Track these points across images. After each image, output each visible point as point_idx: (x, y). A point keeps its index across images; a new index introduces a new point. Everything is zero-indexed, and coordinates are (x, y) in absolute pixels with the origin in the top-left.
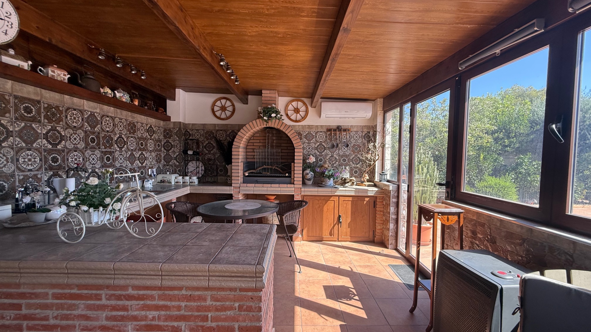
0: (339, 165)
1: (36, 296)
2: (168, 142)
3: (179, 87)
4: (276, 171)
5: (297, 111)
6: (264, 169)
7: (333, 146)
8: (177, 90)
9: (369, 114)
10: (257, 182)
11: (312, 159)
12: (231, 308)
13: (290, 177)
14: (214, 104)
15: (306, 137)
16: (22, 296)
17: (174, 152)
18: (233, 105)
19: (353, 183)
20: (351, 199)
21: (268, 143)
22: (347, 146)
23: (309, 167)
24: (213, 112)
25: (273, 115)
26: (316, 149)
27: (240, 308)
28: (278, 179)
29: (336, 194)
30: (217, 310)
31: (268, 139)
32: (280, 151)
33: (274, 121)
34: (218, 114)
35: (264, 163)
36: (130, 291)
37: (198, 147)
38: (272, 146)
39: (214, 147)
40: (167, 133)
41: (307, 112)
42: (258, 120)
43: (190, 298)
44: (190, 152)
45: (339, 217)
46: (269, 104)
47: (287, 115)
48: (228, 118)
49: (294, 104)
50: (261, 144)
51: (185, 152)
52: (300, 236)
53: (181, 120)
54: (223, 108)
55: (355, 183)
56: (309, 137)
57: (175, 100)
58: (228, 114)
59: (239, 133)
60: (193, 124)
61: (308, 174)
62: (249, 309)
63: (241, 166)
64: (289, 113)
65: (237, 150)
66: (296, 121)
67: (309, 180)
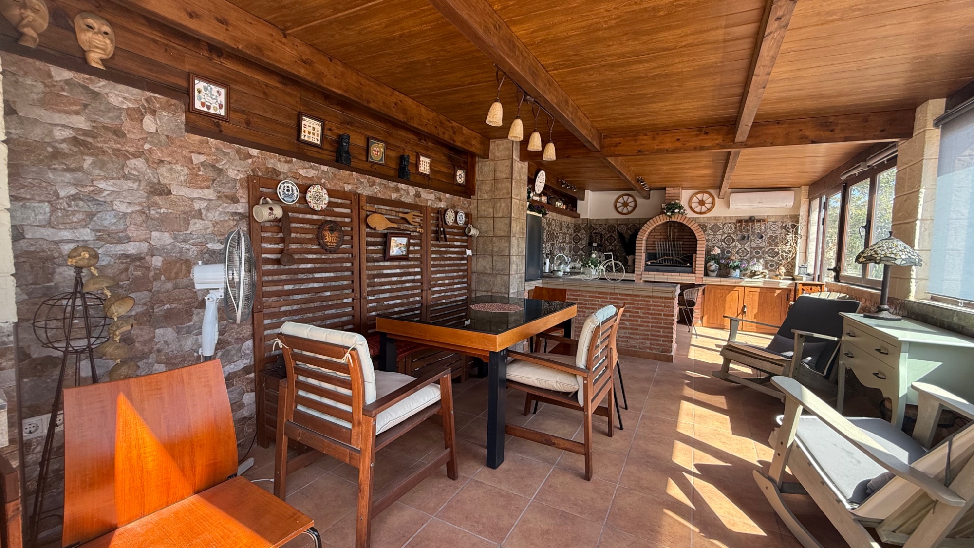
0: (751, 258)
1: (584, 296)
2: (576, 235)
3: (588, 189)
4: (677, 262)
5: (702, 203)
6: (665, 259)
7: (743, 238)
8: (586, 191)
9: (790, 203)
10: (658, 271)
11: (717, 251)
12: (661, 306)
13: (692, 267)
14: (616, 201)
15: (711, 229)
16: (578, 295)
17: (582, 244)
18: (635, 201)
19: (765, 276)
20: (758, 290)
21: (670, 235)
22: (762, 237)
23: (713, 259)
24: (616, 208)
25: (677, 211)
26: (723, 240)
27: (665, 306)
28: (679, 269)
29: (741, 284)
30: (655, 306)
31: (670, 232)
32: (681, 243)
33: (677, 215)
34: (620, 209)
35: (665, 254)
36: (619, 296)
37: (602, 240)
38: (673, 239)
39: (615, 240)
40: (577, 228)
41: (713, 204)
42: (661, 216)
43: (643, 301)
44: (595, 244)
45: (744, 307)
46: (673, 200)
47: (691, 207)
48: (629, 213)
49: (700, 196)
50: (661, 237)
51: (590, 244)
52: (700, 322)
53: (588, 217)
54: (625, 204)
55: (767, 276)
56: (715, 228)
57: (584, 200)
58: (630, 209)
59: (643, 228)
60: (597, 220)
61: (711, 266)
62: (669, 307)
63: (644, 256)
64: (693, 205)
65: (640, 242)
66: (701, 213)
67: (713, 271)
